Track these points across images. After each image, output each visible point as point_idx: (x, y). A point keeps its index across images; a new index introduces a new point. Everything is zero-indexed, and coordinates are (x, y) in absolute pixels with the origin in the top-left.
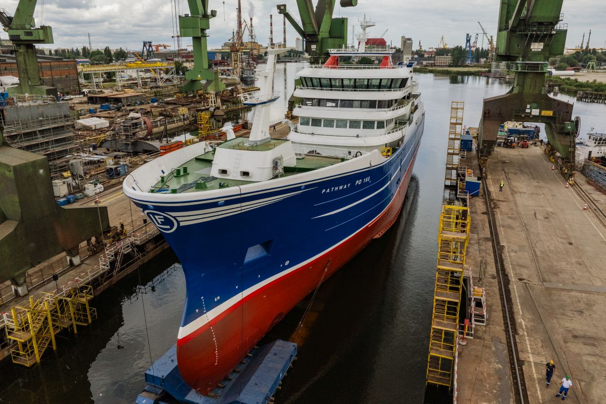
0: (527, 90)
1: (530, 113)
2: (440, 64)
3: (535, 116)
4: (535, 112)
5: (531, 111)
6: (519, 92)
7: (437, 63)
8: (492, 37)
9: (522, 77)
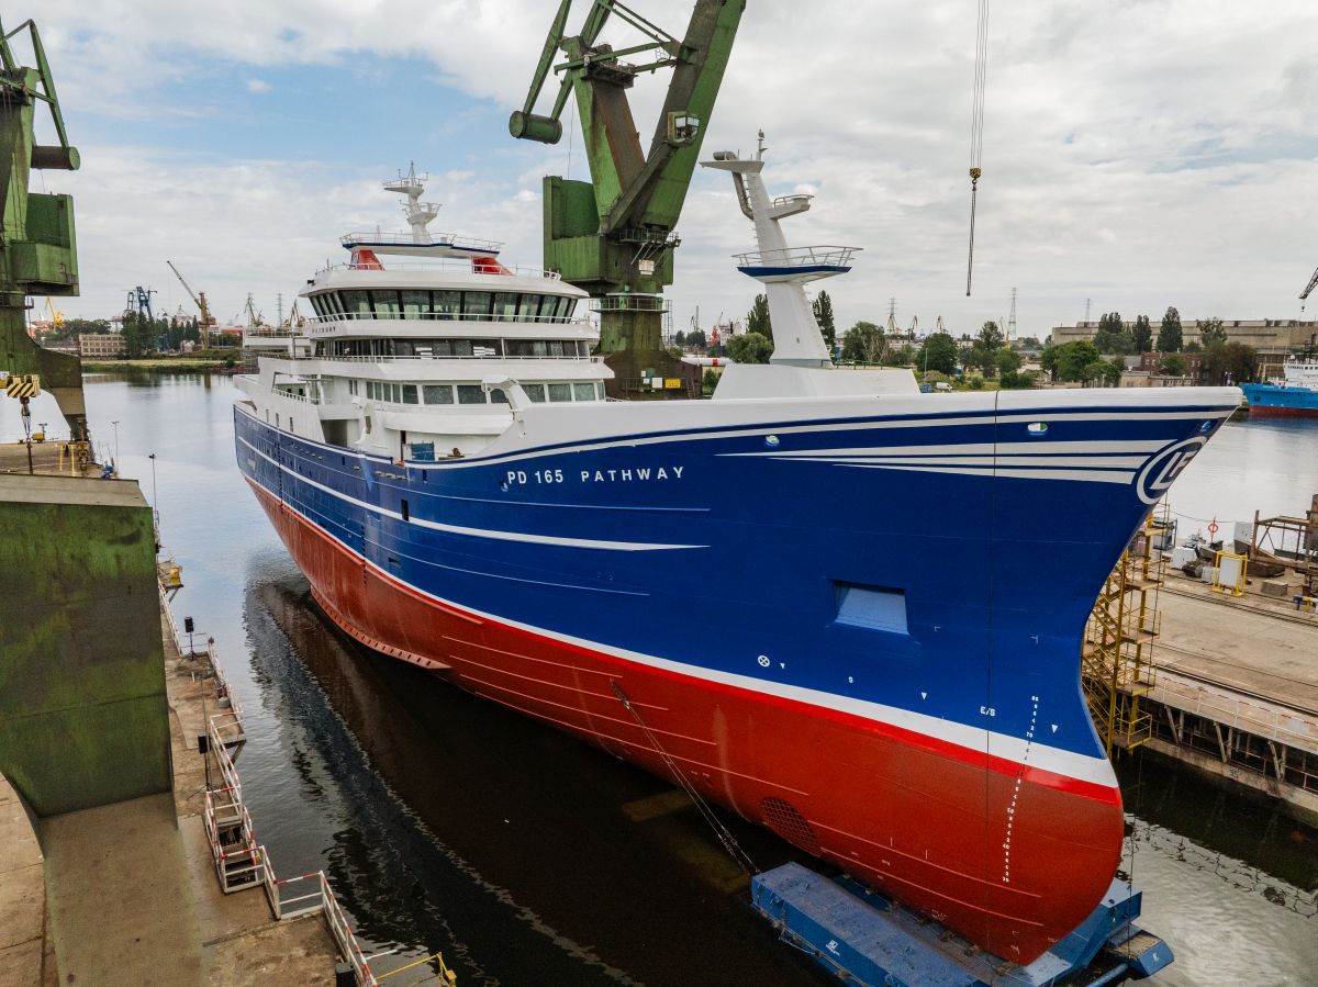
0: (638, 346)
1: (650, 385)
2: (96, 354)
3: (658, 390)
4: (657, 383)
5: (651, 382)
6: (627, 350)
7: (86, 350)
8: (202, 294)
9: (629, 322)
